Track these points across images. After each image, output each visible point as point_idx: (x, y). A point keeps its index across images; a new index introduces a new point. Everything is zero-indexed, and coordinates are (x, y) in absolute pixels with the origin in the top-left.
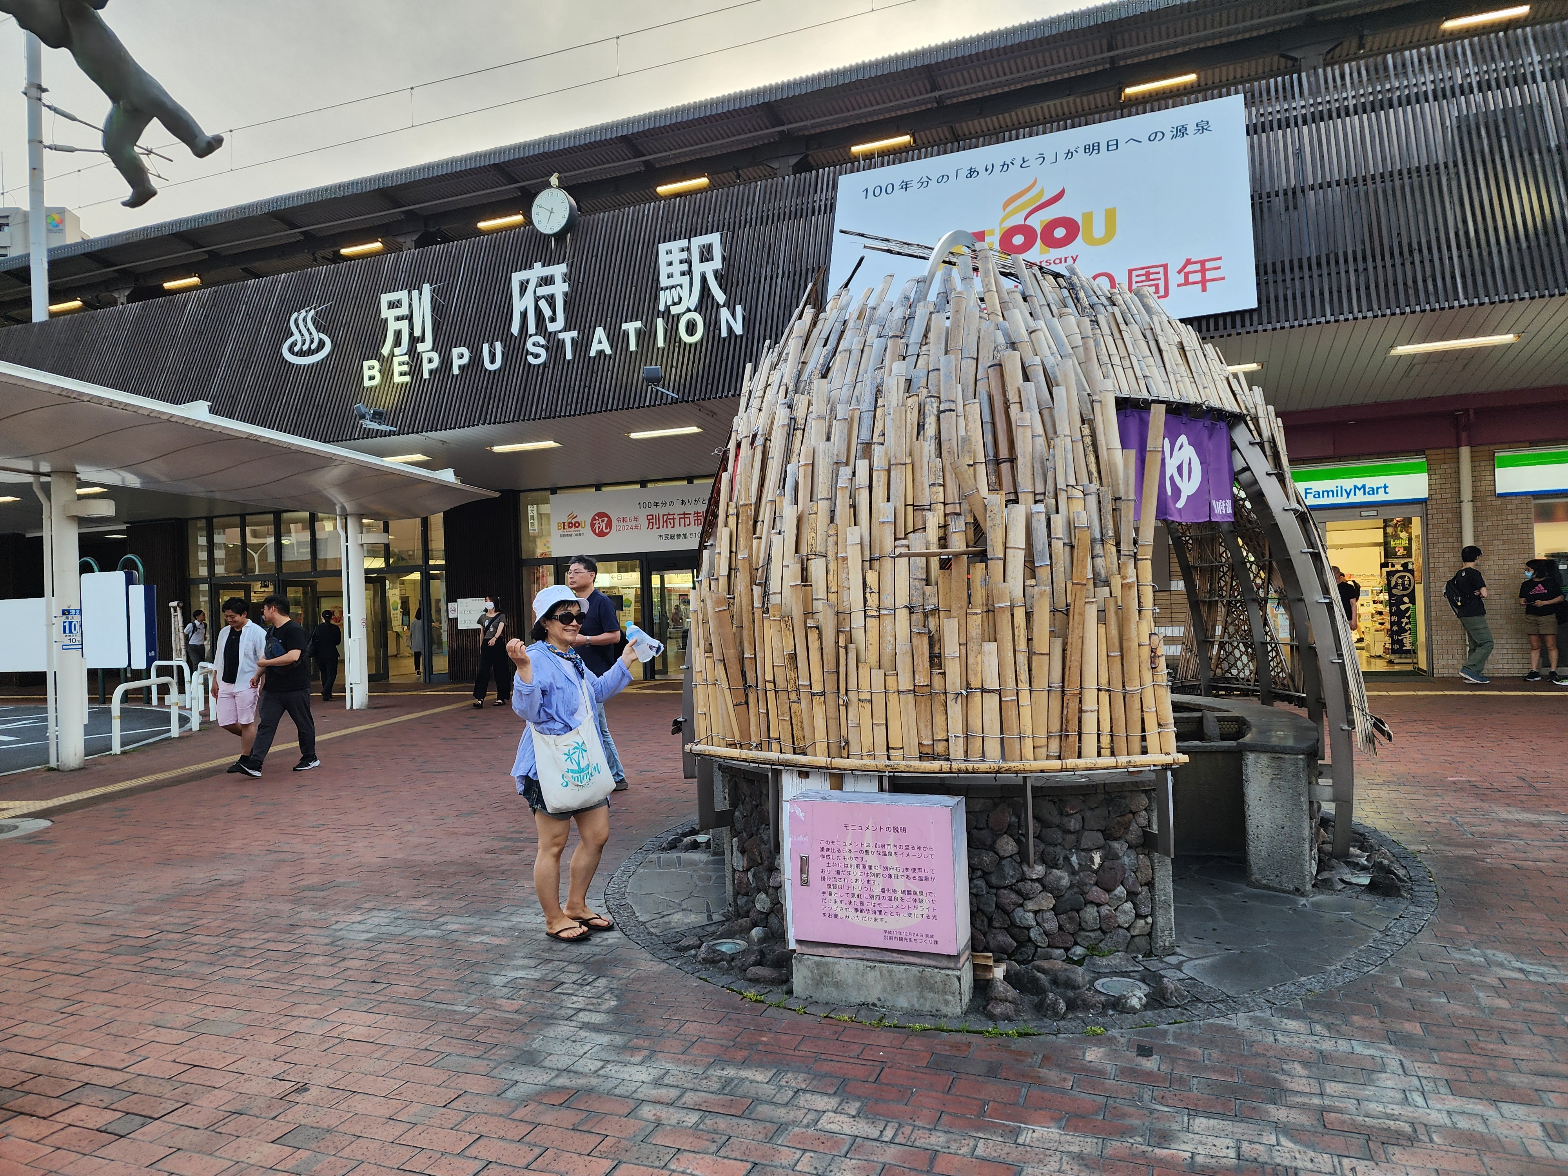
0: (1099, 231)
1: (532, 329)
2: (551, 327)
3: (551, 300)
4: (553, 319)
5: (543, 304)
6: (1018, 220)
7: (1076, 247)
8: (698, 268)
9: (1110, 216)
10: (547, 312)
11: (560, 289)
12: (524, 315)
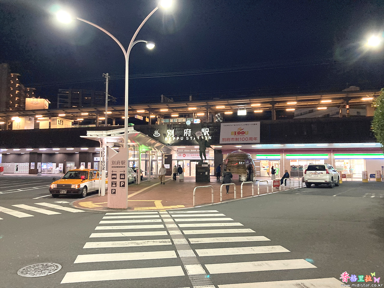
0: (247, 133)
1: (186, 136)
2: (189, 136)
3: (189, 133)
4: (189, 135)
5: (188, 133)
6: (239, 131)
7: (244, 135)
8: (206, 131)
9: (248, 132)
10: (188, 134)
11: (190, 132)
12: (185, 134)
